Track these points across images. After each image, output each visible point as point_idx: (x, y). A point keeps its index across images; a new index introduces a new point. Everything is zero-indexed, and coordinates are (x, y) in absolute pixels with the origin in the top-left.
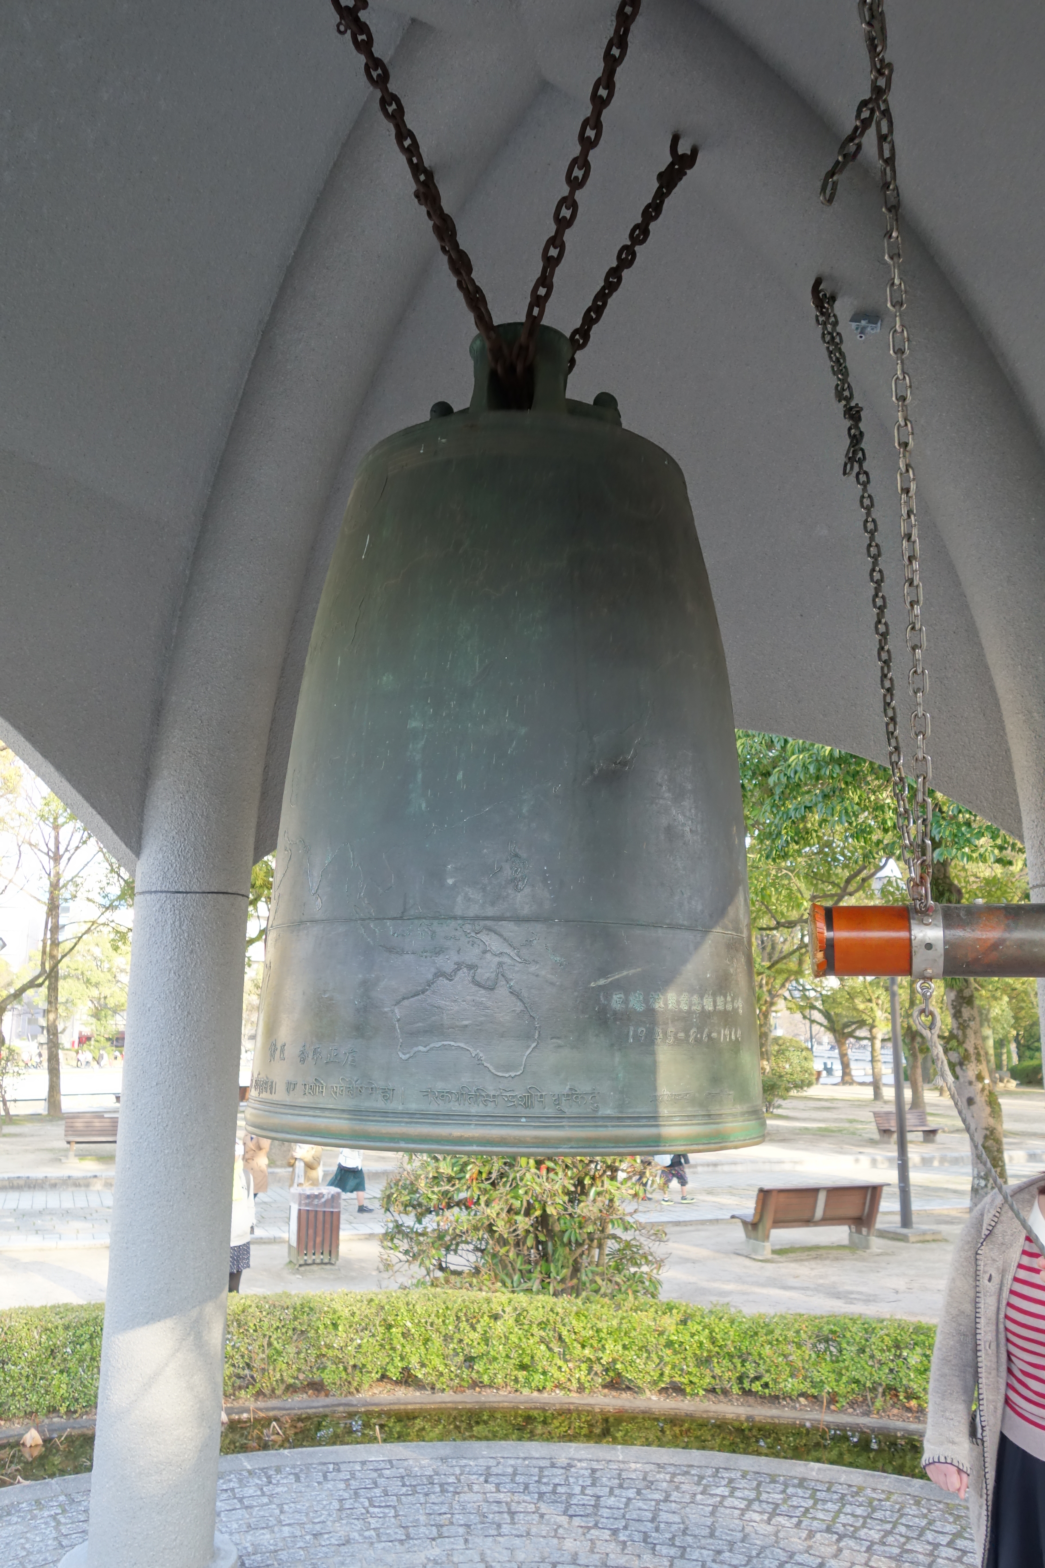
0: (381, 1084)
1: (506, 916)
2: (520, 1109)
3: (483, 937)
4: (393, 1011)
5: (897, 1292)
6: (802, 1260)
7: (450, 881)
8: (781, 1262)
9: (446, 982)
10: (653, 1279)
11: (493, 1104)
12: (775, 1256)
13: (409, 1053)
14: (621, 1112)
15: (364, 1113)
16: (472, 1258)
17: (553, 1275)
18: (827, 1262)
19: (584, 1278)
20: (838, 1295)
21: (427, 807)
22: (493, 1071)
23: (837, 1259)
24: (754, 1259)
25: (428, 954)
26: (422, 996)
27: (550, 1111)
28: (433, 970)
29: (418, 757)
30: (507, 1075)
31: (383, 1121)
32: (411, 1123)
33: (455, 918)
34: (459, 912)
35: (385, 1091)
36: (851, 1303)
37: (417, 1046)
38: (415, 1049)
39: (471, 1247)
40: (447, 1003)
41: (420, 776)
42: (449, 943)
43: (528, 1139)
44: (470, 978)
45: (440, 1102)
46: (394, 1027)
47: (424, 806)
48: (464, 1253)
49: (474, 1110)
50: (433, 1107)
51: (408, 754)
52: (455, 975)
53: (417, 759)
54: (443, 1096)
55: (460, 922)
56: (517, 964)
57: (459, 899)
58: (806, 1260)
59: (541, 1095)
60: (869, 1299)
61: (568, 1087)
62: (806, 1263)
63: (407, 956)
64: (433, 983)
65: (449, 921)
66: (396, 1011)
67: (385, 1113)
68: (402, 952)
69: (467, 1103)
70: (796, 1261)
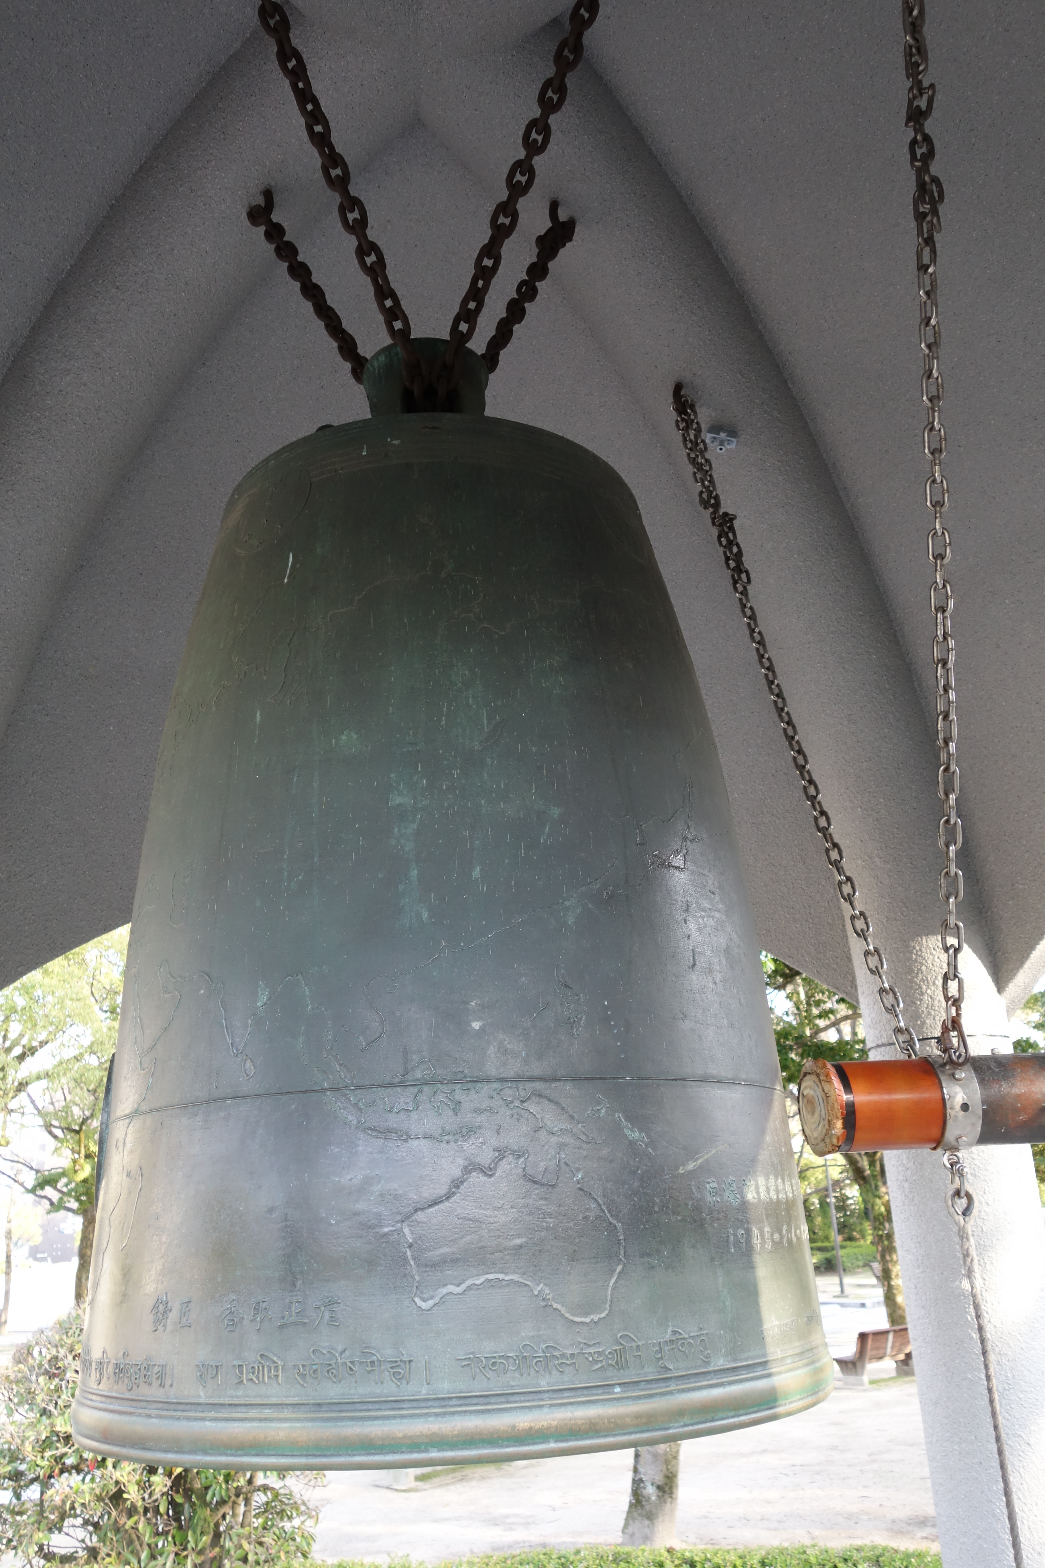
0: (389, 1353)
1: (559, 1074)
2: (610, 1372)
3: (532, 1107)
4: (400, 1231)
5: (554, 1509)
6: (447, 1484)
7: (476, 1025)
8: (425, 1490)
9: (483, 1178)
10: (306, 1534)
11: (571, 1368)
12: (419, 1484)
13: (432, 1298)
14: (735, 1360)
15: (358, 1406)
16: (81, 1533)
17: (191, 1545)
18: (474, 1483)
19: (228, 1544)
20: (494, 1522)
21: (430, 917)
22: (567, 1315)
23: (483, 1478)
24: (396, 1490)
25: (451, 1138)
26: (446, 1204)
27: (650, 1372)
28: (460, 1162)
29: (409, 846)
30: (588, 1320)
31: (394, 1417)
32: (445, 1414)
33: (488, 1080)
34: (492, 1070)
35: (395, 1365)
36: (511, 1529)
37: (445, 1285)
38: (444, 1291)
39: (79, 1521)
40: (488, 1213)
41: (414, 873)
42: (481, 1119)
43: (628, 1420)
44: (520, 1171)
45: (490, 1374)
46: (405, 1258)
47: (425, 915)
48: (71, 1531)
49: (544, 1383)
50: (478, 1387)
51: (393, 842)
52: (495, 1168)
53: (407, 849)
54: (494, 1364)
55: (496, 1085)
56: (584, 1146)
57: (492, 1051)
58: (453, 1483)
59: (638, 1346)
60: (528, 1523)
61: (670, 1330)
62: (452, 1487)
63: (415, 1143)
64: (462, 1182)
65: (479, 1085)
66: (406, 1230)
67: (397, 1403)
68: (407, 1137)
69: (533, 1372)
70: (441, 1486)
